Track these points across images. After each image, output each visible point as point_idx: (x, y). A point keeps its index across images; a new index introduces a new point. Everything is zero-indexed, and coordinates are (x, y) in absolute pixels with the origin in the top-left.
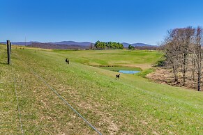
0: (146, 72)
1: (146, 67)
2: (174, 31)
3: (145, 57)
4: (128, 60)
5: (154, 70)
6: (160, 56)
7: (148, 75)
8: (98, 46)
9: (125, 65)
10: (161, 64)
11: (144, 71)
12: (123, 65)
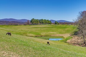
0: (67, 39)
1: (67, 36)
2: (83, 12)
3: (66, 29)
4: (55, 32)
5: (72, 38)
6: (75, 28)
7: (68, 41)
8: (33, 22)
9: (53, 35)
10: (76, 34)
11: (65, 38)
12: (52, 35)
